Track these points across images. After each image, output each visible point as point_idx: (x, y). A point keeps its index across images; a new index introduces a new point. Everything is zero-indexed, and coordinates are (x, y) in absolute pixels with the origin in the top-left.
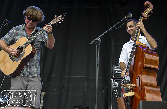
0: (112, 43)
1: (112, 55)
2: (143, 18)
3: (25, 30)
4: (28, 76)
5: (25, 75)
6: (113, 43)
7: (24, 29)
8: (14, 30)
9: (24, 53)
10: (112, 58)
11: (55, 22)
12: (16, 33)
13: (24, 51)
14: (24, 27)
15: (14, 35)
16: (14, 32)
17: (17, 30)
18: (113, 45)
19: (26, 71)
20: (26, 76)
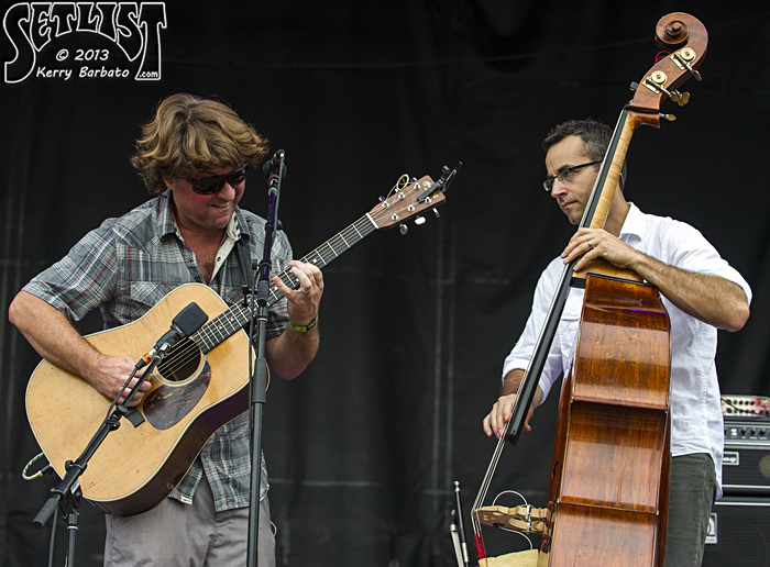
0: (439, 282)
1: (438, 349)
2: (635, 115)
3: (177, 238)
4: (231, 507)
5: (217, 503)
6: (445, 276)
7: (168, 238)
8: (112, 244)
9: (205, 380)
10: (438, 371)
11: (395, 217)
12: (129, 263)
13: (207, 368)
14: (169, 225)
15: (119, 272)
16: (114, 254)
17: (133, 241)
18: (440, 293)
19: (216, 477)
20: (225, 507)
